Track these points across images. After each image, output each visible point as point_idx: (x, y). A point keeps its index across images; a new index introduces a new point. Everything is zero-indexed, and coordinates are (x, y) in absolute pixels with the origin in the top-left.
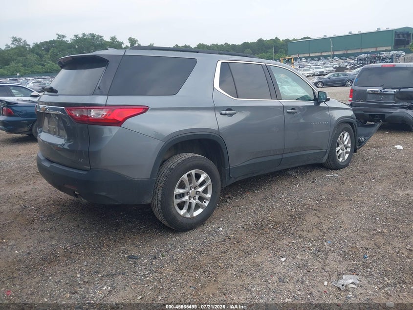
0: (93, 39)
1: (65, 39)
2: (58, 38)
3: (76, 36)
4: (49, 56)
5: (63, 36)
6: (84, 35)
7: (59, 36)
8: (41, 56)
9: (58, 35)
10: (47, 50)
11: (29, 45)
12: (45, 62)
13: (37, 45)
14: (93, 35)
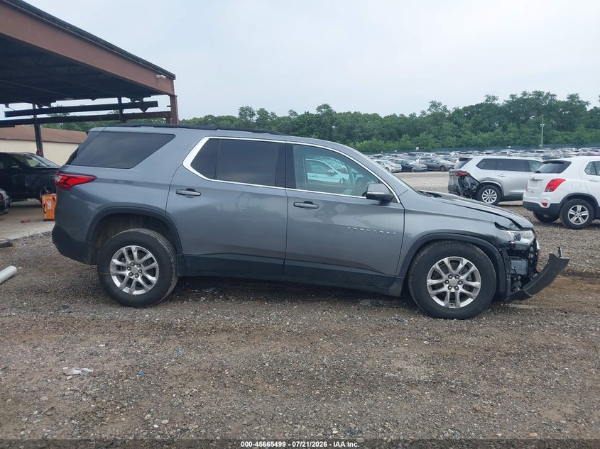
0: (538, 99)
1: (496, 102)
2: (487, 101)
3: (512, 96)
4: (470, 125)
5: (494, 98)
6: (525, 94)
7: (489, 98)
8: (459, 125)
9: (487, 96)
10: (469, 117)
11: (449, 112)
12: (463, 133)
13: (457, 111)
14: (539, 94)
